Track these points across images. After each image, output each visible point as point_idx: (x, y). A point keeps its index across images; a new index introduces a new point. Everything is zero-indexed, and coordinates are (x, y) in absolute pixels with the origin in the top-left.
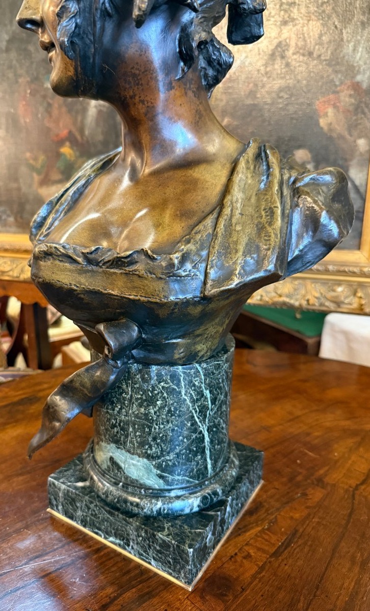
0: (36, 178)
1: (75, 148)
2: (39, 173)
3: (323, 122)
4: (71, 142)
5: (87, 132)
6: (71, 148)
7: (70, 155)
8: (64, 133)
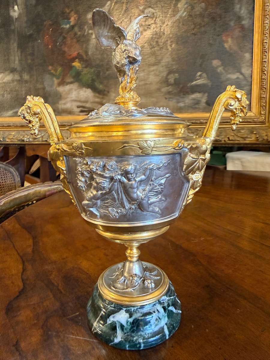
0: (56, 81)
1: (82, 62)
2: (58, 78)
3: (226, 45)
4: (79, 59)
5: (90, 53)
6: (80, 62)
7: (78, 66)
8: (75, 54)
